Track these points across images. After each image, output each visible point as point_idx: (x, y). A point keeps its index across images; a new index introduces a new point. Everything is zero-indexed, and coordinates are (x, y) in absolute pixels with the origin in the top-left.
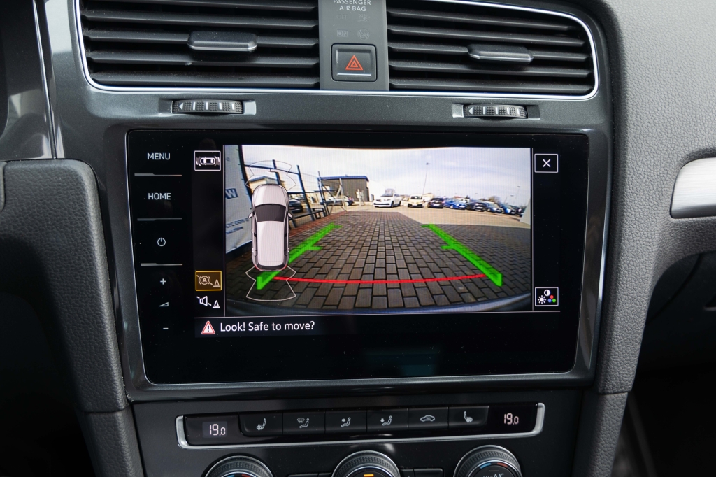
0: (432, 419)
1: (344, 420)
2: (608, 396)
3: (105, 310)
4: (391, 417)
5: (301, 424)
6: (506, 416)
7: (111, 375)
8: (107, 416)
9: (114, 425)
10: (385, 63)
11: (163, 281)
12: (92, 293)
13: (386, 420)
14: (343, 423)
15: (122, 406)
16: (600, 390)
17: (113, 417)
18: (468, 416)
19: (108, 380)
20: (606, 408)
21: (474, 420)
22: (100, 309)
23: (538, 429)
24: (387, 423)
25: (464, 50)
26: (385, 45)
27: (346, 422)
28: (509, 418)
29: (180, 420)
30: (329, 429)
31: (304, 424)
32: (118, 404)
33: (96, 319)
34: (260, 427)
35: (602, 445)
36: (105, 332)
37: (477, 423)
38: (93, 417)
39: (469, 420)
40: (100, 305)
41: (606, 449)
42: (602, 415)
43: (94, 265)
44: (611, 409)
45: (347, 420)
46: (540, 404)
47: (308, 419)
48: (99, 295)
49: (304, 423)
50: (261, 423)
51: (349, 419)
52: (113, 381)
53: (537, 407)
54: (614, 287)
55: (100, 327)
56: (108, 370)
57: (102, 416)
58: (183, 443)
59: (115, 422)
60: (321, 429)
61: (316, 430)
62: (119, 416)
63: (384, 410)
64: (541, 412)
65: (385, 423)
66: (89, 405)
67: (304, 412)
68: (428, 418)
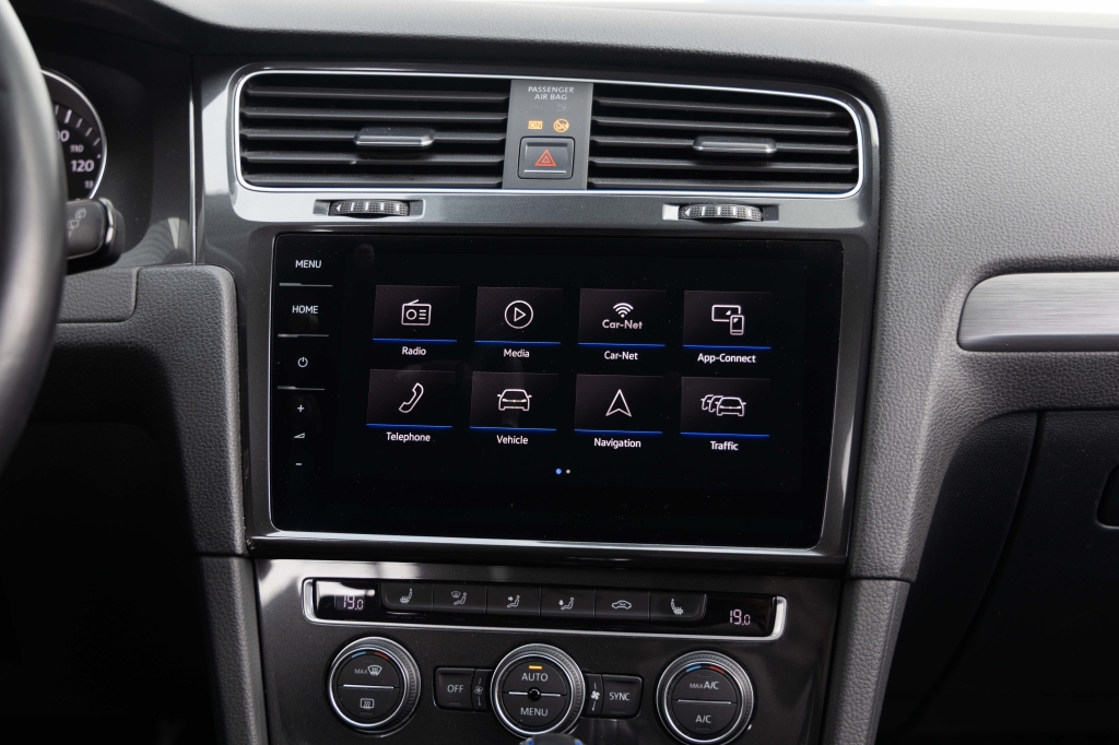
0: (627, 605)
1: (511, 599)
2: (865, 583)
3: (231, 433)
4: (572, 599)
5: (456, 600)
6: (733, 613)
7: (229, 510)
8: (221, 560)
9: (227, 572)
10: (584, 158)
11: (301, 408)
12: (217, 411)
13: (566, 603)
14: (510, 602)
15: (239, 549)
16: (853, 572)
17: (228, 562)
18: (677, 605)
19: (225, 516)
20: (862, 598)
21: (685, 611)
22: (225, 430)
23: (778, 630)
24: (568, 607)
25: (689, 143)
26: (586, 138)
27: (513, 601)
28: (736, 615)
29: (309, 583)
30: (492, 609)
31: (460, 600)
32: (234, 546)
33: (219, 442)
34: (405, 600)
35: (858, 650)
36: (228, 458)
37: (689, 616)
38: (206, 560)
39: (678, 611)
40: (225, 426)
41: (863, 658)
42: (856, 607)
43: (222, 379)
44: (870, 602)
45: (515, 598)
46: (779, 598)
47: (465, 594)
48: (225, 414)
49: (460, 598)
50: (406, 595)
51: (518, 597)
52: (231, 517)
53: (776, 602)
54: (870, 433)
55: (223, 451)
56: (227, 503)
57: (215, 560)
58: (309, 612)
59: (229, 568)
60: (482, 609)
61: (475, 608)
62: (236, 563)
63: (564, 590)
64: (781, 610)
65: (565, 606)
66: (202, 545)
67: (458, 584)
68: (622, 605)
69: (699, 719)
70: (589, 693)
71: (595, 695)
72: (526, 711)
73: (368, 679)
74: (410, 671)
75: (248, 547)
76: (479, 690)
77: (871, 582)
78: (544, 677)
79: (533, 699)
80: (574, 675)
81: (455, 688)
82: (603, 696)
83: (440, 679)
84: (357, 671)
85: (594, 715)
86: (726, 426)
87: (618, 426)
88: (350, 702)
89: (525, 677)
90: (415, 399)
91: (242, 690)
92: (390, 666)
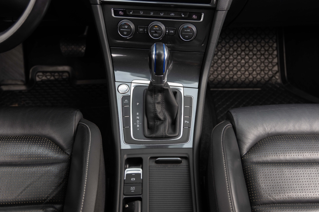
2: (219, 11)
6: (193, 16)
9: (97, 8)
13: (162, 14)
15: (99, 3)
16: (217, 9)
18: (183, 15)
23: (202, 20)
28: (194, 17)
29: (112, 9)
30: (148, 15)
31: (142, 13)
34: (131, 13)
35: (216, 24)
37: (185, 17)
38: (92, 5)
39: (183, 16)
42: (217, 16)
44: (219, 15)
46: (202, 13)
53: (201, 15)
57: (94, 5)
58: (113, 15)
59: (97, 7)
60: (146, 15)
61: (145, 15)
62: (98, 6)
63: (161, 11)
64: (203, 16)
65: (162, 15)
66: (91, 2)
67: (142, 10)
68: (172, 14)
69: (186, 36)
70: (166, 31)
71: (167, 31)
72: (154, 35)
73: (125, 28)
74: (132, 26)
75: (100, 3)
76: (146, 30)
77: (220, 11)
78: (158, 29)
79: (156, 32)
80: (163, 27)
81: (141, 30)
82: (169, 32)
83: (138, 28)
84: (123, 27)
85: (167, 35)
88: (122, 33)
89: (154, 28)
91: (102, 30)
92: (129, 26)
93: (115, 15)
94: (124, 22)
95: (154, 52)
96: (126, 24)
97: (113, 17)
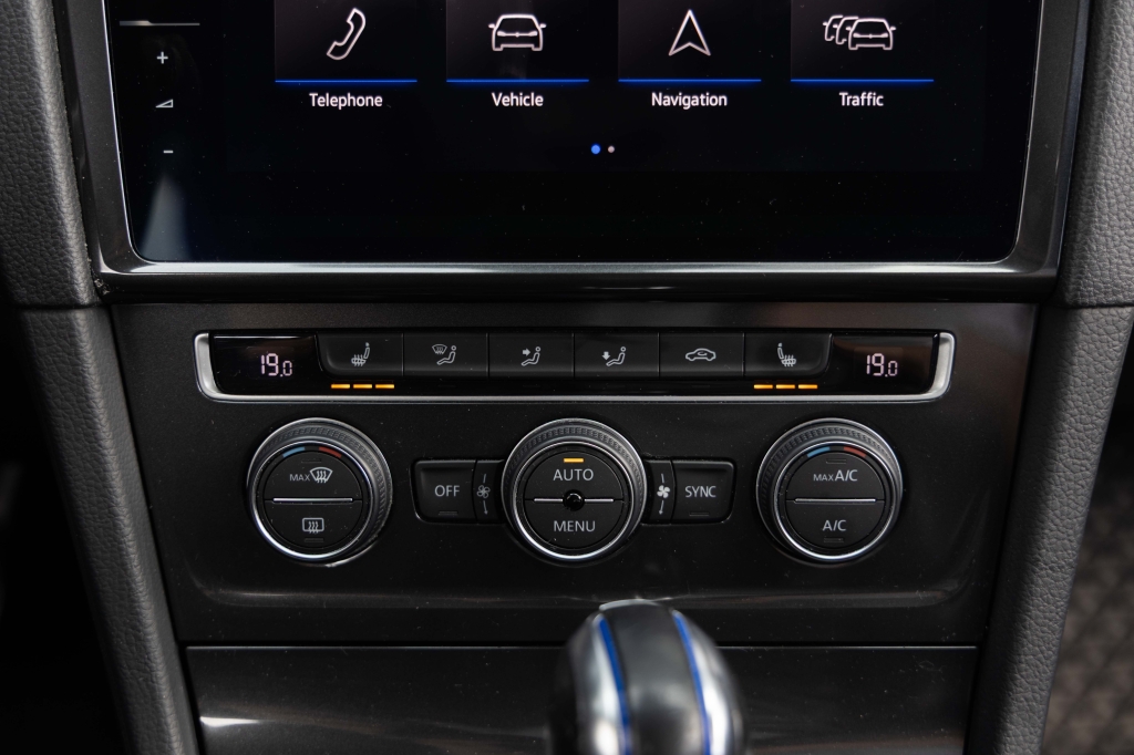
0: (710, 356)
1: (526, 352)
2: (1086, 313)
3: (49, 107)
4: (623, 349)
5: (440, 357)
6: (871, 359)
7: (60, 235)
8: (55, 316)
9: (69, 335)
11: (162, 58)
12: (22, 70)
13: (614, 355)
14: (525, 357)
15: (84, 296)
16: (1069, 298)
17: (68, 319)
18: (786, 352)
19: (55, 244)
20: (1081, 337)
21: (799, 361)
22: (38, 103)
23: (941, 383)
24: (615, 362)
27: (530, 356)
28: (877, 363)
29: (202, 340)
30: (497, 370)
31: (446, 357)
32: (75, 292)
33: (31, 122)
34: (358, 361)
35: (1072, 416)
36: (48, 148)
37: (806, 368)
38: (31, 317)
39: (789, 361)
40: (37, 95)
41: (1080, 426)
42: (1073, 352)
43: (24, 14)
44: (1094, 341)
45: (533, 351)
46: (943, 335)
47: (454, 348)
48: (35, 75)
49: (446, 355)
50: (361, 352)
51: (538, 349)
52: (65, 246)
53: (937, 342)
54: (1101, 74)
55: (39, 138)
56: (56, 224)
57: (46, 315)
58: (207, 384)
59: (70, 328)
60: (480, 369)
61: (472, 369)
62: (80, 318)
63: (611, 336)
64: (947, 352)
65: (612, 361)
66: (22, 293)
67: (445, 332)
68: (702, 354)
69: (827, 526)
70: (652, 488)
71: (664, 492)
72: (565, 526)
73: (311, 488)
74: (372, 464)
75: (98, 292)
76: (483, 492)
77: (1096, 311)
78: (588, 475)
79: (573, 507)
80: (629, 458)
81: (446, 490)
82: (675, 493)
83: (423, 477)
84: (294, 478)
85: (662, 520)
86: (863, 66)
87: (690, 72)
88: (286, 523)
89: (558, 475)
90: (353, 35)
91: (112, 515)
92: (344, 466)
93: (222, 387)
94: (301, 433)
95: (607, 700)
96: (316, 454)
97: (210, 401)
